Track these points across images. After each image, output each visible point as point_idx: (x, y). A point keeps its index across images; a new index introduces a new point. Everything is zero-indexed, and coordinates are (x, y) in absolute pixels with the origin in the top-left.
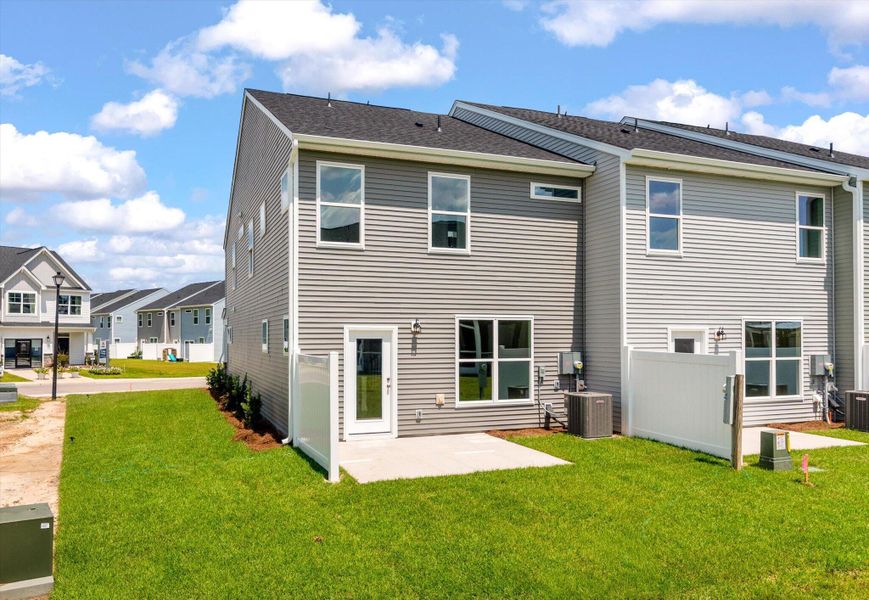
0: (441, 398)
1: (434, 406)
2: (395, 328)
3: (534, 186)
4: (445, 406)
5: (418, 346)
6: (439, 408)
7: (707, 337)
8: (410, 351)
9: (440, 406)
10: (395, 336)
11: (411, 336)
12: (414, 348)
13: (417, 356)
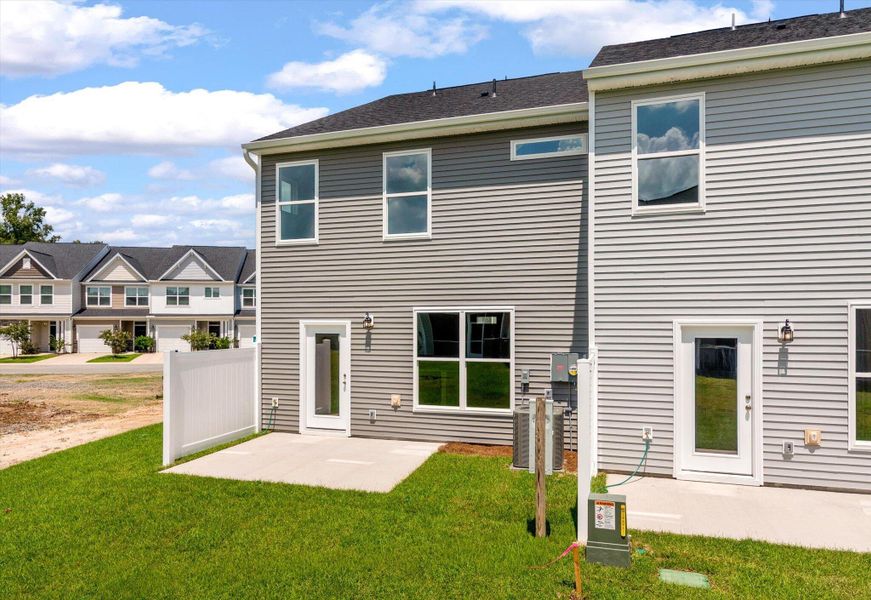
0: (395, 399)
1: (390, 408)
2: (348, 323)
3: (514, 144)
4: (402, 408)
5: (373, 342)
6: (395, 411)
7: (759, 335)
8: (364, 347)
9: (396, 408)
10: (349, 331)
11: (365, 331)
12: (368, 344)
13: (372, 353)
